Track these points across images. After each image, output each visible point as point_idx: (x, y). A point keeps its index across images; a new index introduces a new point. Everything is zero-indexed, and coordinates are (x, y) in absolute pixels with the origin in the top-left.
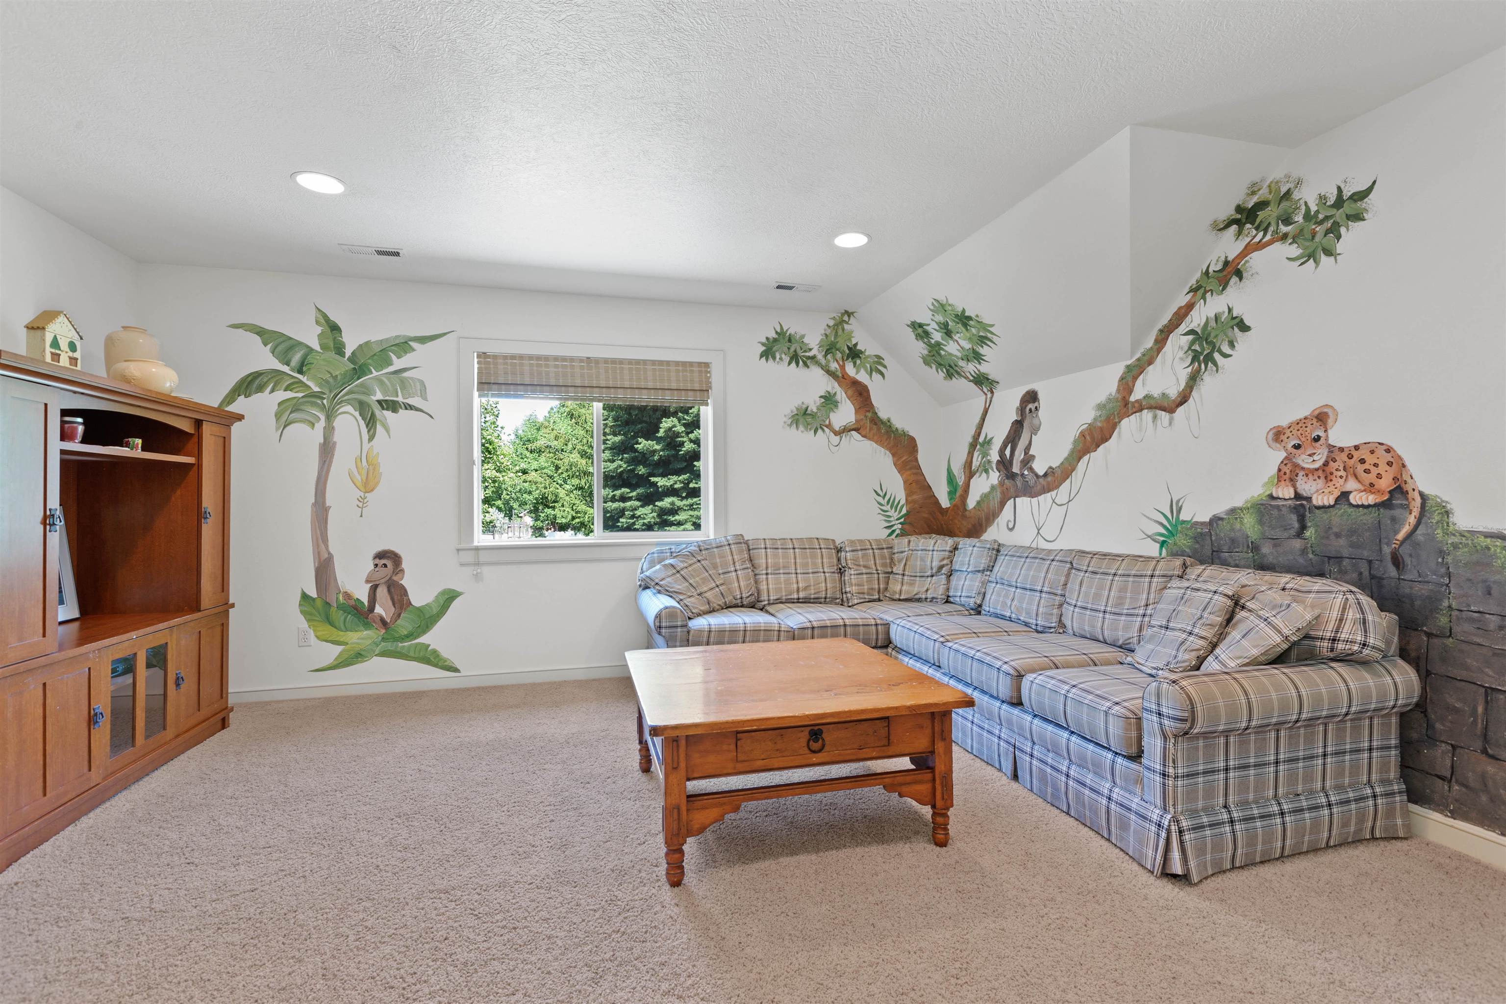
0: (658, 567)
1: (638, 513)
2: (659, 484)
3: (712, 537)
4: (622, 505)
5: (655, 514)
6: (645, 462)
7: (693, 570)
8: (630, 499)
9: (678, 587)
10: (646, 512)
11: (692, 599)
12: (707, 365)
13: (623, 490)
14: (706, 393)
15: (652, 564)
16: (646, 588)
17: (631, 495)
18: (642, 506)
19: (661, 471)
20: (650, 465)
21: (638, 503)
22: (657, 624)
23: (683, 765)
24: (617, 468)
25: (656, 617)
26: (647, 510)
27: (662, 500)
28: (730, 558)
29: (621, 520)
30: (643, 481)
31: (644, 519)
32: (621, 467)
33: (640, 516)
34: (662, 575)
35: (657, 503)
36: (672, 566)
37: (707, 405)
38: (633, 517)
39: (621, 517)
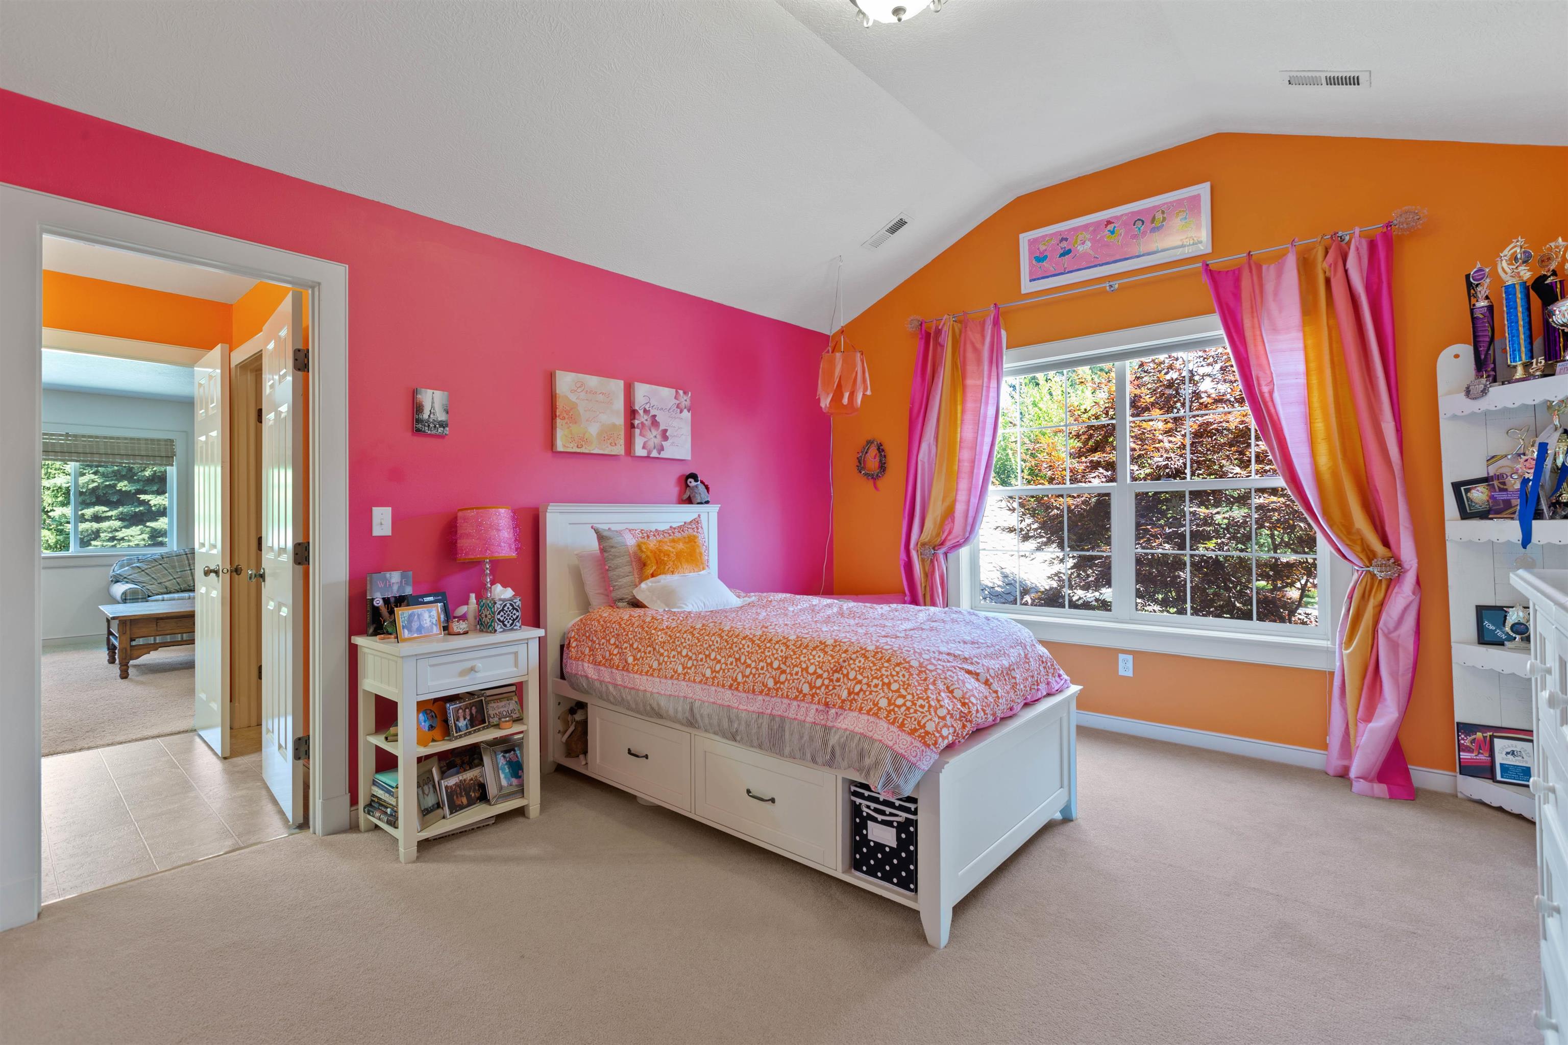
0: (127, 568)
1: (120, 535)
2: (152, 503)
3: (175, 549)
4: (95, 525)
5: (146, 536)
6: (132, 477)
7: (156, 570)
8: (109, 518)
9: (141, 579)
10: (133, 534)
11: (153, 586)
12: (172, 441)
13: (97, 508)
14: (171, 459)
15: (122, 566)
16: (117, 582)
17: (109, 514)
18: (126, 527)
19: (155, 488)
20: (138, 481)
21: (118, 524)
22: (124, 598)
23: (128, 632)
24: (87, 483)
25: (123, 594)
26: (135, 530)
27: (157, 520)
28: (187, 562)
29: (93, 543)
30: (125, 498)
31: (129, 541)
32: (93, 481)
33: (123, 539)
34: (130, 572)
35: (148, 524)
36: (138, 567)
37: (172, 465)
38: (113, 539)
39: (94, 539)
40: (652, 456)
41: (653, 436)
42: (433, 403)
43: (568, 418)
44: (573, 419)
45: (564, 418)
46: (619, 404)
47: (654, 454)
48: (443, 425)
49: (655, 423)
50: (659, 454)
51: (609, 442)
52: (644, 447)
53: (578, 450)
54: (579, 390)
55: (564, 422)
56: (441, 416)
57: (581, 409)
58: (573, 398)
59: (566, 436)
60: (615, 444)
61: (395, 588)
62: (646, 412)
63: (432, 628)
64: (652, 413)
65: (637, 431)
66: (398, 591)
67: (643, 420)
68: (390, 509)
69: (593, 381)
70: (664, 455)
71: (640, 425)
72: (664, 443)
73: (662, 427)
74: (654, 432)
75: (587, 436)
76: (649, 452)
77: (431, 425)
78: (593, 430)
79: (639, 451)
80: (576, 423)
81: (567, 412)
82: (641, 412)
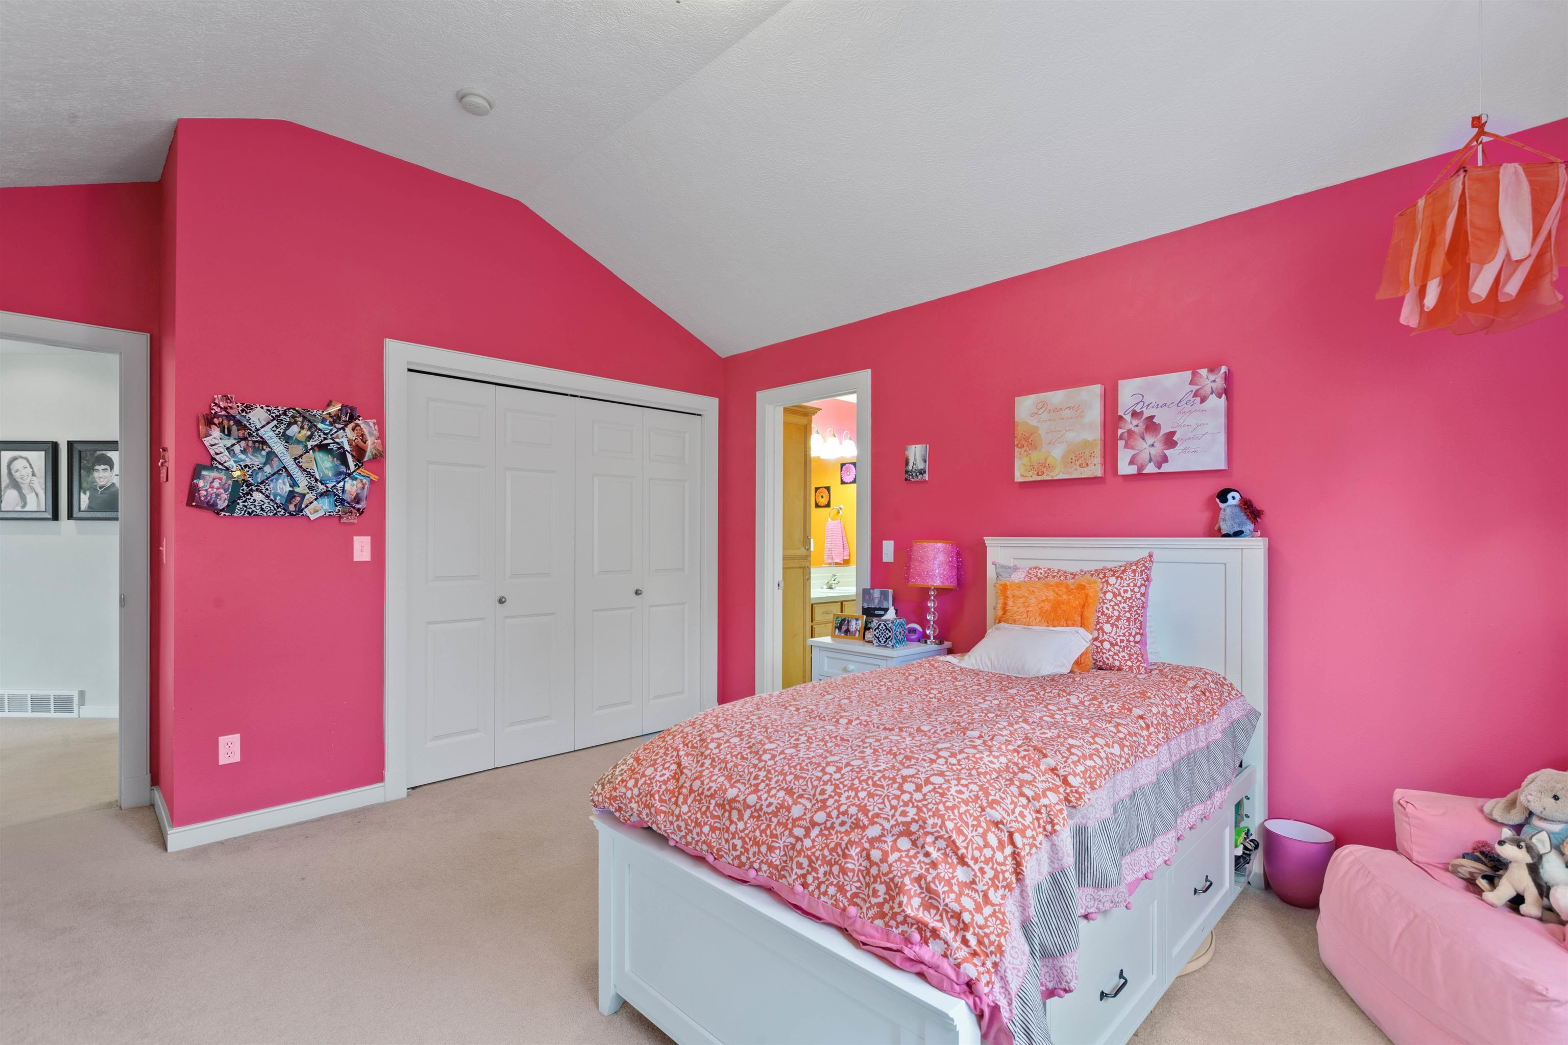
40: (1145, 472)
41: (1149, 447)
42: (915, 455)
43: (1027, 446)
44: (1032, 444)
45: (1023, 446)
46: (1095, 414)
47: (1150, 469)
48: (922, 472)
49: (1151, 425)
50: (1159, 467)
51: (1078, 463)
52: (1132, 462)
53: (1039, 478)
54: (1040, 412)
55: (1023, 450)
56: (920, 465)
57: (1042, 432)
58: (1033, 422)
59: (1025, 465)
60: (1087, 465)
61: (876, 601)
62: (1135, 414)
63: (856, 632)
64: (1147, 413)
65: (1121, 443)
66: (878, 604)
67: (1131, 427)
68: (892, 542)
69: (1057, 397)
70: (1165, 468)
71: (1126, 435)
72: (1168, 452)
73: (1164, 430)
74: (1150, 440)
75: (1049, 461)
76: (1141, 468)
77: (914, 474)
78: (1057, 452)
79: (1125, 468)
80: (1036, 448)
81: (1026, 439)
82: (1128, 417)
